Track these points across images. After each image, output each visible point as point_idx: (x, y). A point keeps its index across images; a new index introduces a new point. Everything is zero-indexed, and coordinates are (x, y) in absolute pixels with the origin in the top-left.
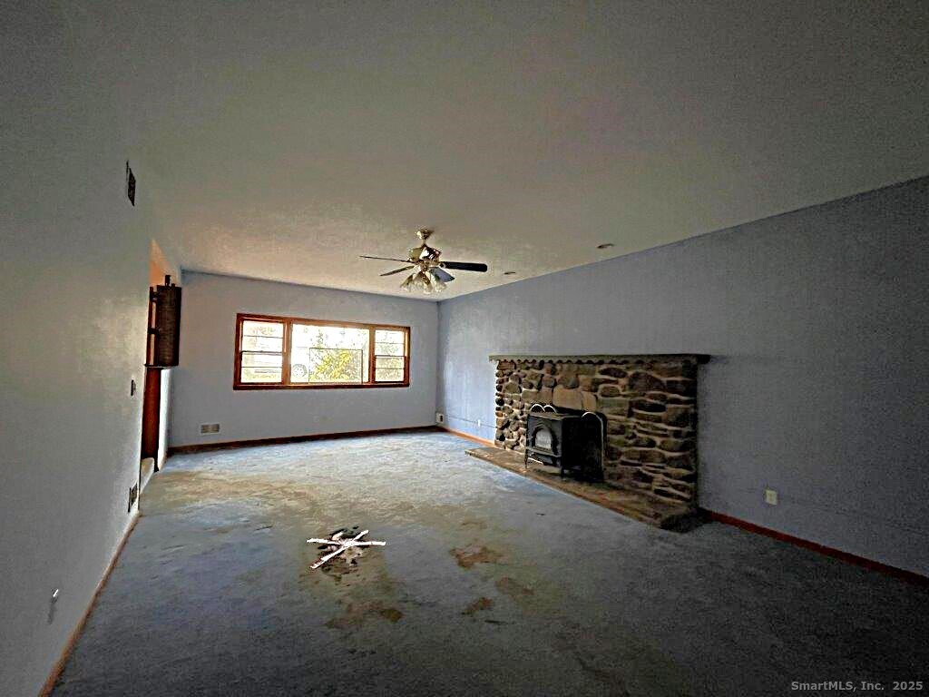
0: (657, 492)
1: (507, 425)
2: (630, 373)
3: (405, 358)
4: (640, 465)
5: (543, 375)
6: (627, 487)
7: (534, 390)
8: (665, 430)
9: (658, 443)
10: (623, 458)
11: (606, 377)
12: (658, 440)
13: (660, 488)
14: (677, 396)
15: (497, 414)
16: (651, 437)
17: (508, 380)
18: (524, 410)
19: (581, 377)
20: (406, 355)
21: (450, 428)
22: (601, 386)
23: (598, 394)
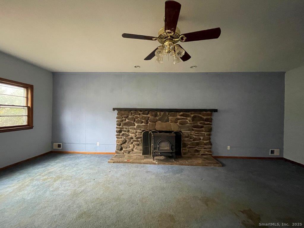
0: (202, 155)
1: (125, 142)
2: (192, 115)
3: (28, 107)
4: (196, 147)
5: (149, 117)
6: (191, 156)
7: (143, 124)
8: (205, 134)
9: (202, 139)
10: (189, 146)
11: (182, 117)
12: (202, 138)
13: (203, 153)
14: (208, 123)
15: (117, 138)
16: (199, 137)
17: (125, 120)
18: (137, 134)
19: (170, 118)
20: (29, 105)
21: (69, 151)
22: (179, 121)
23: (178, 124)
